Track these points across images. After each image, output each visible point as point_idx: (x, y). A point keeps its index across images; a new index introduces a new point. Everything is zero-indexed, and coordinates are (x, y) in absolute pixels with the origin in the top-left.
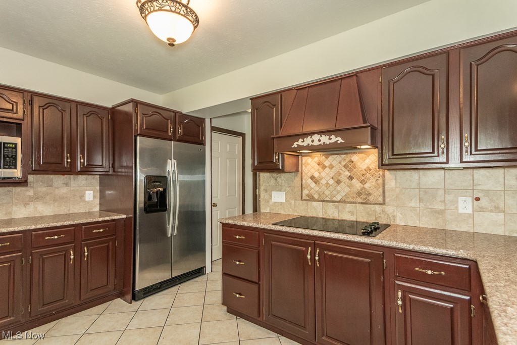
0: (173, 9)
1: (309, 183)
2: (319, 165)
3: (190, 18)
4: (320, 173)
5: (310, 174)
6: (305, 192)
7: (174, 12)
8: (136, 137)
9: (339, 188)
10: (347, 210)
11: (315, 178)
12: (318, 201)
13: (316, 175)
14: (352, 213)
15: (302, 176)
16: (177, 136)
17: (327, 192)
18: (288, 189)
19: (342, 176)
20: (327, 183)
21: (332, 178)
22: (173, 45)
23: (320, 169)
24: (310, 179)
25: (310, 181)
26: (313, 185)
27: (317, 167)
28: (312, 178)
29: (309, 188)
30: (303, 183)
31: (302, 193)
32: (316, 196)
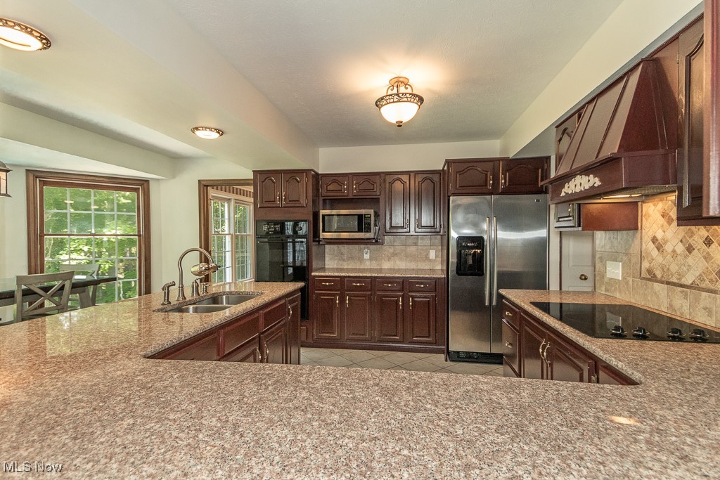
0: (388, 101)
1: (650, 249)
2: (663, 216)
3: (405, 99)
4: (664, 232)
5: (651, 234)
6: (646, 265)
7: (390, 103)
8: (449, 197)
9: (690, 260)
10: (702, 304)
11: (657, 240)
12: (662, 282)
13: (659, 235)
14: (709, 311)
15: (641, 237)
16: (501, 187)
17: (674, 268)
18: (625, 258)
19: (696, 237)
20: (674, 251)
21: (681, 241)
22: (401, 126)
23: (665, 224)
24: (651, 243)
25: (651, 246)
26: (655, 253)
27: (662, 221)
28: (654, 240)
29: (649, 259)
30: (643, 250)
31: (641, 267)
32: (659, 275)
